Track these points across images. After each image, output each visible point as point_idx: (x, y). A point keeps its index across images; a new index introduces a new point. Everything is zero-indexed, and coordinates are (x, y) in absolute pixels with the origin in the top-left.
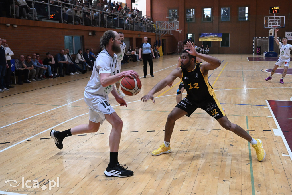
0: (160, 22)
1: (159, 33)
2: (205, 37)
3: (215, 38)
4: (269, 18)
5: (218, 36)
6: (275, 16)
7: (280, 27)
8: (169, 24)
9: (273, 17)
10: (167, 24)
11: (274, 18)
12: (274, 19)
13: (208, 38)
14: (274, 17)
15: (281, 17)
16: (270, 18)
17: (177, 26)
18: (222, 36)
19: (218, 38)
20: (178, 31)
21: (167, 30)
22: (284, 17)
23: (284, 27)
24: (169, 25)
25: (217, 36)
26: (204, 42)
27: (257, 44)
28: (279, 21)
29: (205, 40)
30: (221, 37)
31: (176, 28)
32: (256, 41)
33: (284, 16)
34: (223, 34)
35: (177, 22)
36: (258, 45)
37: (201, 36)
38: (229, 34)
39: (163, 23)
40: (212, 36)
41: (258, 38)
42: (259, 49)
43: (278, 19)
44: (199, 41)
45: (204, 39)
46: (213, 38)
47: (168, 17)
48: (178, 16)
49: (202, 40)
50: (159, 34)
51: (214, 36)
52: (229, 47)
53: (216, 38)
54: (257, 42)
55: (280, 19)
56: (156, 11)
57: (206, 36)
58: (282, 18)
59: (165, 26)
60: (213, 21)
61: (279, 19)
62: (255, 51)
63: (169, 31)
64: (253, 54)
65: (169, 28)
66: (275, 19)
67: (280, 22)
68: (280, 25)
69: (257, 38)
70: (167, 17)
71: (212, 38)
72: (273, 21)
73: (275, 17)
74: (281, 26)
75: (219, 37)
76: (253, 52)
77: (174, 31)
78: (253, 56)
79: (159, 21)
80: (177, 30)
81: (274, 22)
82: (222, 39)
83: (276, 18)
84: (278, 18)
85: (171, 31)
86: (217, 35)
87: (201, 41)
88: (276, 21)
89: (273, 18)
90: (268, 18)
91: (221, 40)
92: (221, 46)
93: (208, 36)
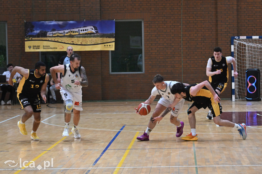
2: (49, 34)
3: (89, 40)
13: (60, 39)
19: (99, 40)
25: (94, 31)
26: (43, 53)
27: (247, 62)
29: (48, 47)
30: (110, 36)
32: (241, 48)
34: (119, 25)
36: (248, 66)
37: (32, 31)
38: (141, 22)
40: (76, 30)
41: (249, 37)
42: (252, 81)
44: (27, 50)
45: (45, 43)
46: (81, 40)
49: (38, 47)
51: (82, 30)
52: (143, 72)
53: (94, 40)
54: (247, 55)
57: (54, 30)
62: (239, 89)
64: (233, 97)
69: (245, 37)
71: (75, 40)
75: (103, 36)
76: (233, 92)
78: (234, 106)
82: (116, 42)
86: (96, 29)
87: (32, 50)
91: (111, 47)
92: (112, 71)
93: (60, 32)
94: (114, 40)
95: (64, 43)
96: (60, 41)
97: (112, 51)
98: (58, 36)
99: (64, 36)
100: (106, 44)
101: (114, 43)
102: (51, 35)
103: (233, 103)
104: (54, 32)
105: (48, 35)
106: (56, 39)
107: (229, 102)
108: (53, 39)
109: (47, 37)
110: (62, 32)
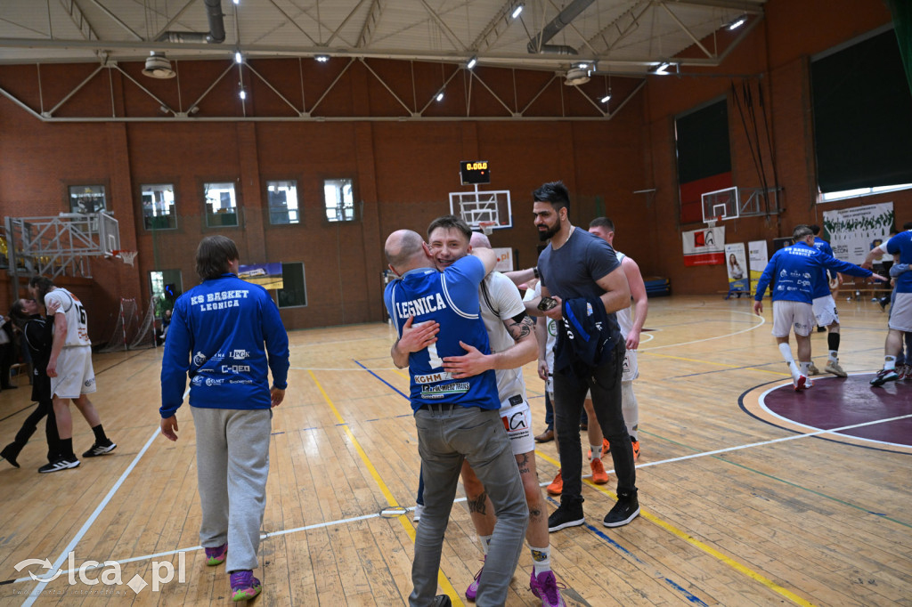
0: (27, 225)
1: (27, 271)
4: (461, 198)
5: (269, 274)
6: (479, 190)
7: (499, 226)
8: (72, 229)
9: (474, 196)
10: (67, 232)
11: (477, 197)
12: (477, 202)
14: (477, 193)
15: (498, 195)
16: (466, 198)
17: (110, 236)
18: (281, 272)
19: (269, 280)
20: (117, 256)
21: (66, 258)
22: (506, 195)
23: (510, 225)
24: (71, 232)
25: (263, 273)
28: (492, 206)
30: (278, 276)
31: (110, 243)
33: (508, 192)
34: (285, 267)
35: (113, 223)
38: (301, 264)
39: (42, 227)
40: (247, 272)
43: (488, 203)
47: (66, 215)
50: (26, 275)
51: (253, 272)
52: (307, 305)
53: (264, 280)
55: (495, 202)
58: (502, 198)
59: (56, 238)
60: (243, 225)
61: (490, 202)
63: (76, 258)
65: (78, 244)
66: (480, 200)
67: (496, 210)
68: (497, 221)
70: (62, 215)
72: (474, 207)
73: (480, 196)
74: (501, 224)
75: (272, 277)
77: (101, 258)
79: (22, 219)
80: (116, 253)
81: (478, 210)
82: (284, 281)
83: (482, 198)
84: (489, 196)
85: (84, 257)
86: (265, 270)
88: (482, 206)
89: (473, 198)
90: (458, 197)
91: (281, 286)
94: (281, 279)
97: (279, 290)
100: (275, 284)
101: (282, 282)
103: (390, 326)
107: (385, 325)
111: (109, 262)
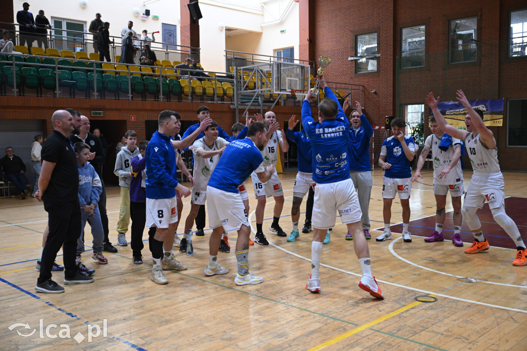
5: (490, 110)
13: (455, 117)
18: (501, 109)
19: (489, 116)
25: (485, 109)
30: (499, 113)
47: (352, 58)
48: (378, 54)
56: (326, 43)
57: (451, 109)
70: (350, 59)
75: (492, 113)
82: (504, 118)
86: (486, 107)
91: (500, 123)
92: (509, 145)
93: (456, 110)
94: (502, 116)
95: (460, 120)
96: (456, 118)
98: (454, 114)
99: (460, 114)
100: (495, 121)
101: (502, 120)
102: (449, 113)
104: (451, 111)
105: (447, 113)
106: (453, 117)
108: (450, 116)
109: (446, 115)
110: (458, 110)
111: (375, 96)
